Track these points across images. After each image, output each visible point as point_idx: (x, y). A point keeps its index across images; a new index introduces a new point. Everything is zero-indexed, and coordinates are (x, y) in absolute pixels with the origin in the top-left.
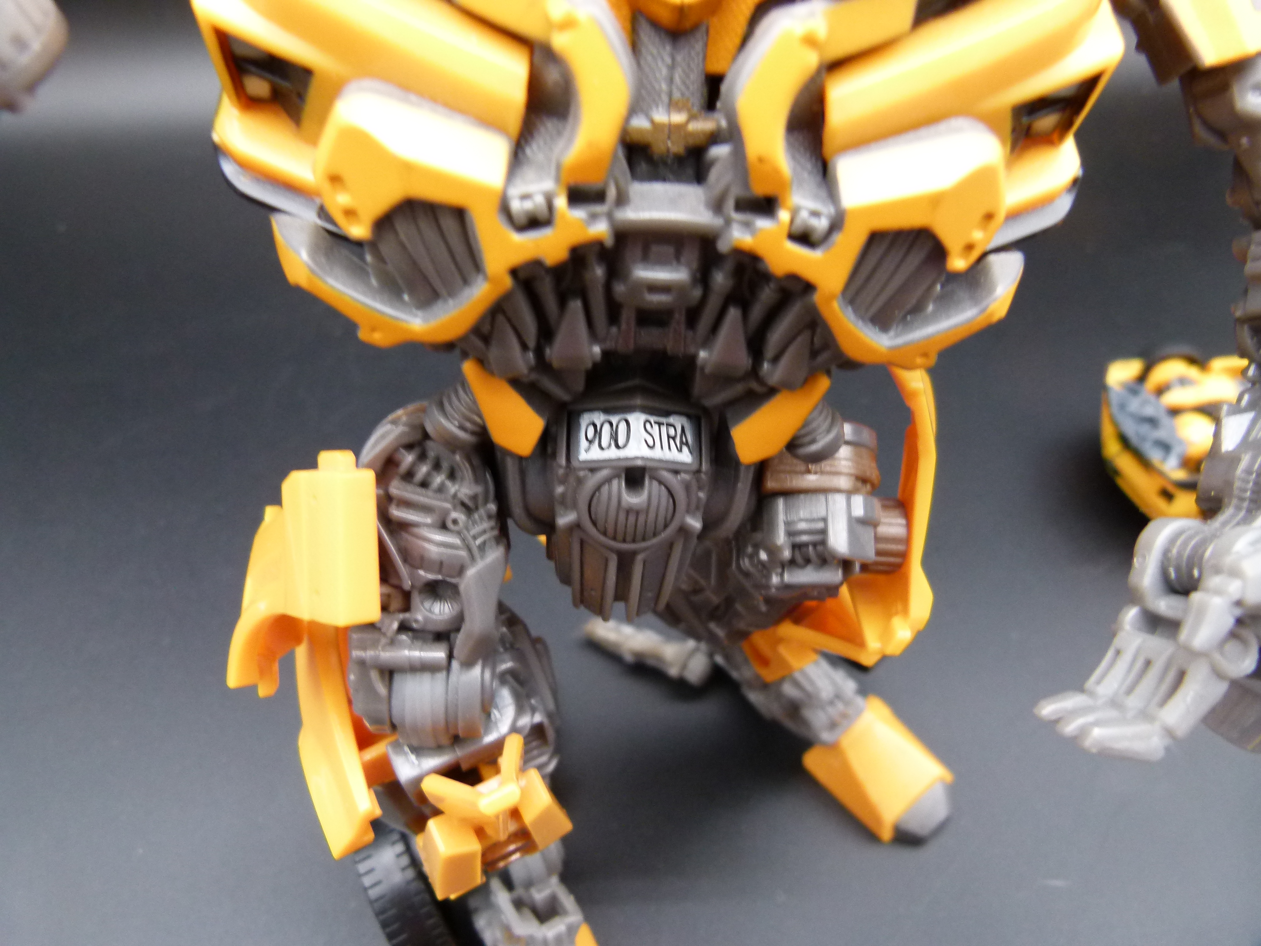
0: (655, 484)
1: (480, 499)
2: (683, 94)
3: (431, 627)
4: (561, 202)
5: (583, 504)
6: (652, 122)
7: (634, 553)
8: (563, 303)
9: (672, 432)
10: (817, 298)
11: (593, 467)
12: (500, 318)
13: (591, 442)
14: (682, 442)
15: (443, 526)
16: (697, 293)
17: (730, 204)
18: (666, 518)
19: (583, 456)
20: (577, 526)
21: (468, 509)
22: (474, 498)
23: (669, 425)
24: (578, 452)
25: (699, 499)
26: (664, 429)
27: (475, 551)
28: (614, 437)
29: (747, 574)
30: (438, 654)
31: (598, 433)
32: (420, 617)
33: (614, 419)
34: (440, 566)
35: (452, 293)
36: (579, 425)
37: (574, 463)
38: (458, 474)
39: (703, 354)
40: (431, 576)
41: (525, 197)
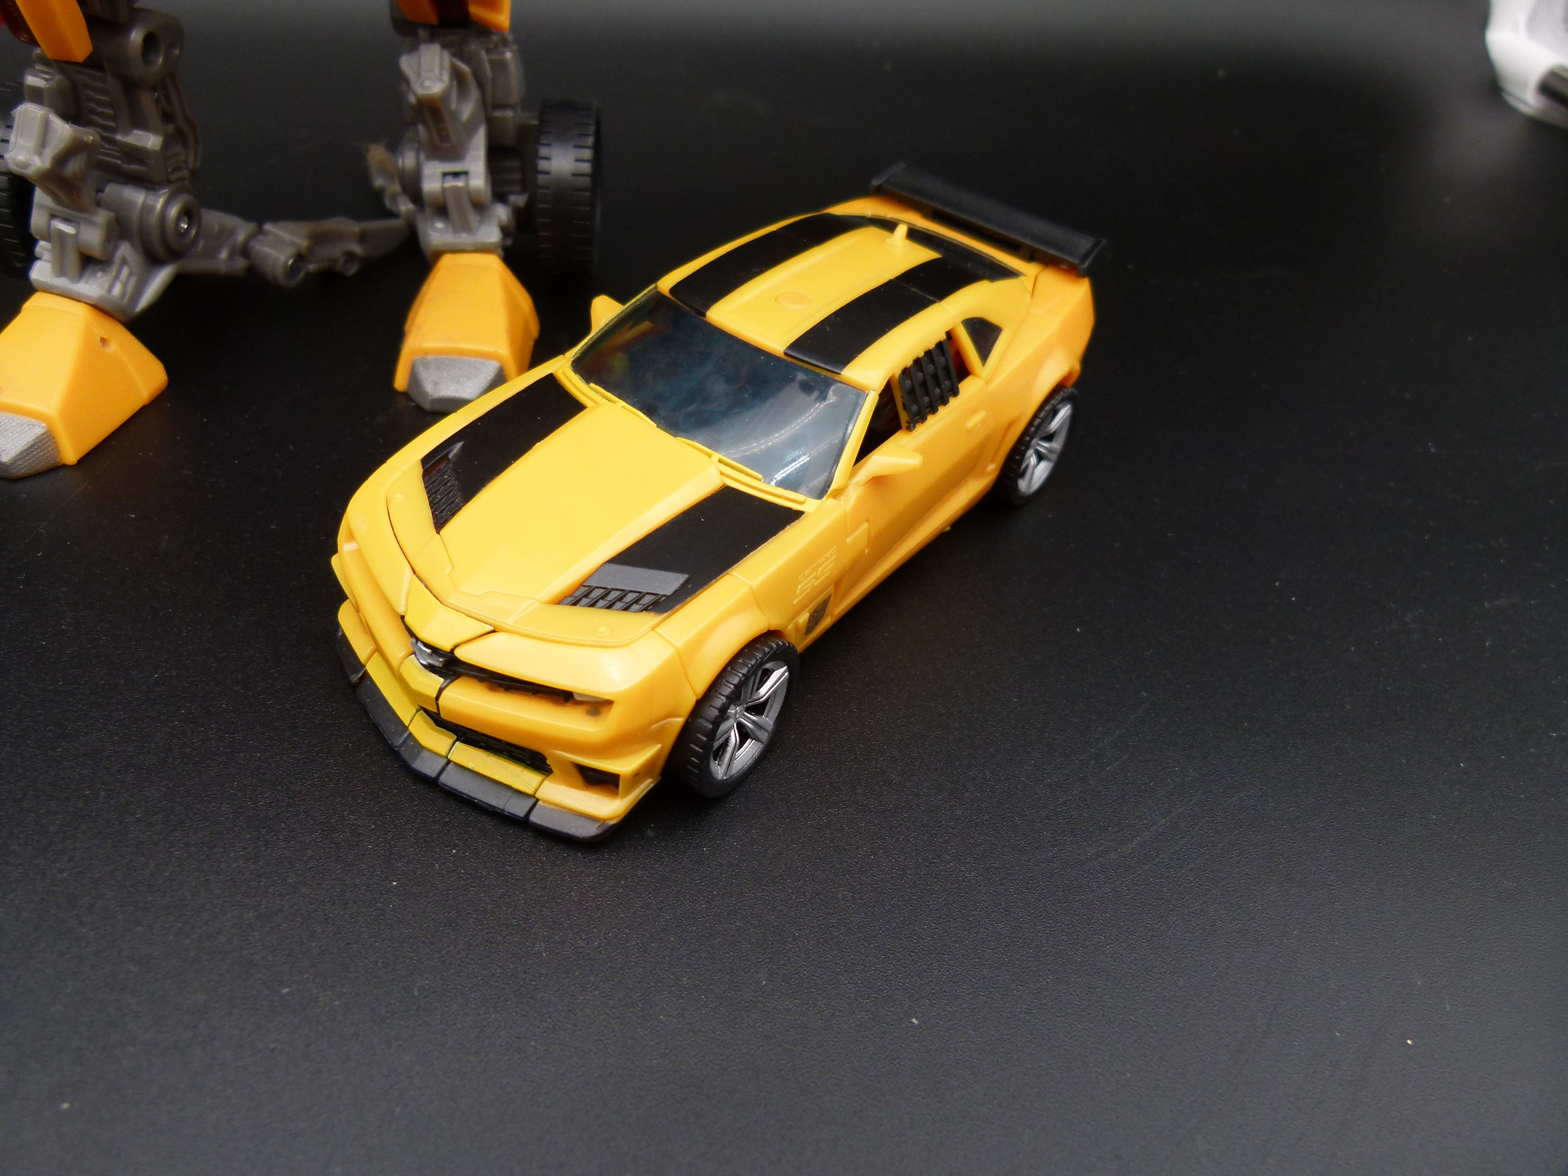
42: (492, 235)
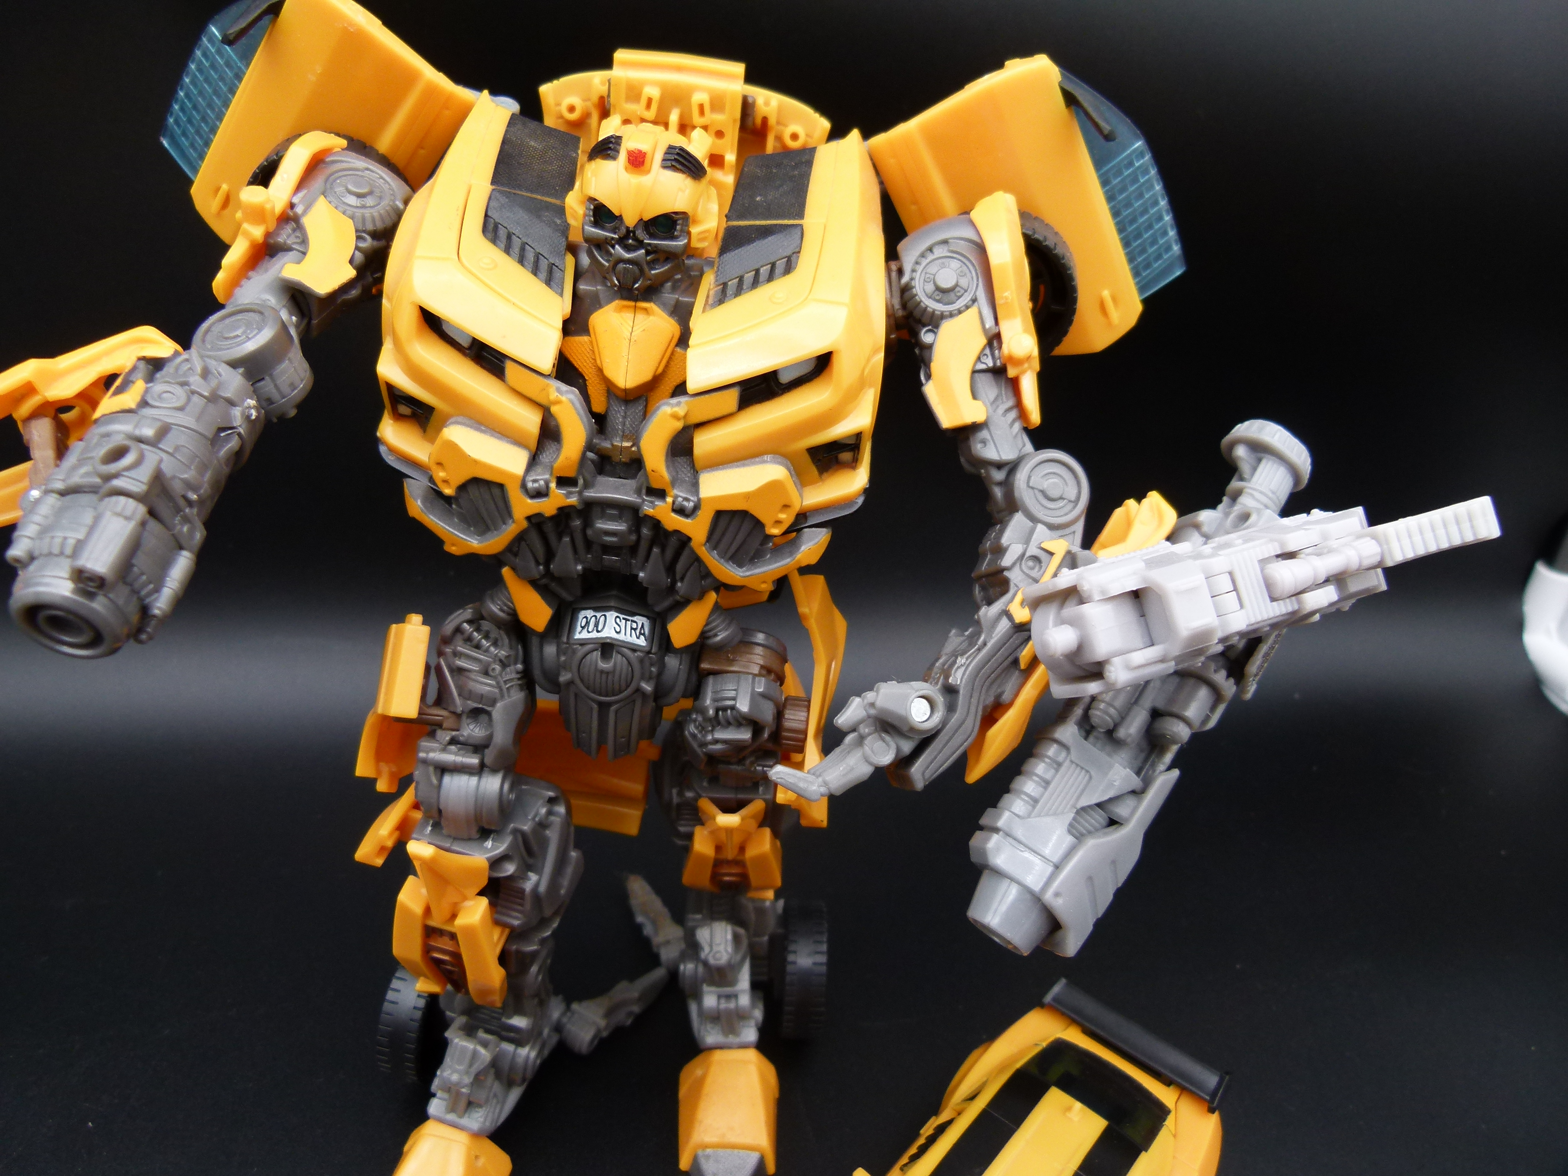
0: (619, 656)
1: (512, 659)
2: (630, 431)
3: (471, 741)
4: (553, 485)
5: (575, 668)
6: (613, 445)
7: (609, 704)
8: (560, 537)
9: (634, 626)
10: (693, 544)
11: (583, 643)
12: (523, 543)
13: (583, 628)
14: (640, 634)
15: (486, 673)
16: (633, 537)
17: (644, 491)
18: (627, 682)
19: (577, 636)
20: (571, 683)
21: (504, 665)
22: (507, 657)
23: (633, 621)
24: (574, 634)
25: (651, 672)
26: (629, 623)
27: (505, 690)
28: (596, 625)
29: (694, 736)
30: (474, 761)
31: (588, 623)
32: (465, 734)
33: (598, 615)
34: (481, 698)
35: (496, 528)
36: (577, 619)
37: (572, 641)
38: (500, 643)
39: (641, 575)
40: (476, 705)
41: (535, 481)
42: (751, 1034)
